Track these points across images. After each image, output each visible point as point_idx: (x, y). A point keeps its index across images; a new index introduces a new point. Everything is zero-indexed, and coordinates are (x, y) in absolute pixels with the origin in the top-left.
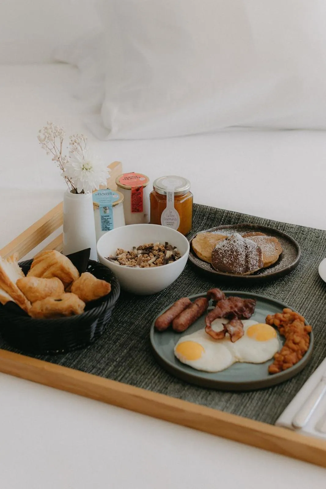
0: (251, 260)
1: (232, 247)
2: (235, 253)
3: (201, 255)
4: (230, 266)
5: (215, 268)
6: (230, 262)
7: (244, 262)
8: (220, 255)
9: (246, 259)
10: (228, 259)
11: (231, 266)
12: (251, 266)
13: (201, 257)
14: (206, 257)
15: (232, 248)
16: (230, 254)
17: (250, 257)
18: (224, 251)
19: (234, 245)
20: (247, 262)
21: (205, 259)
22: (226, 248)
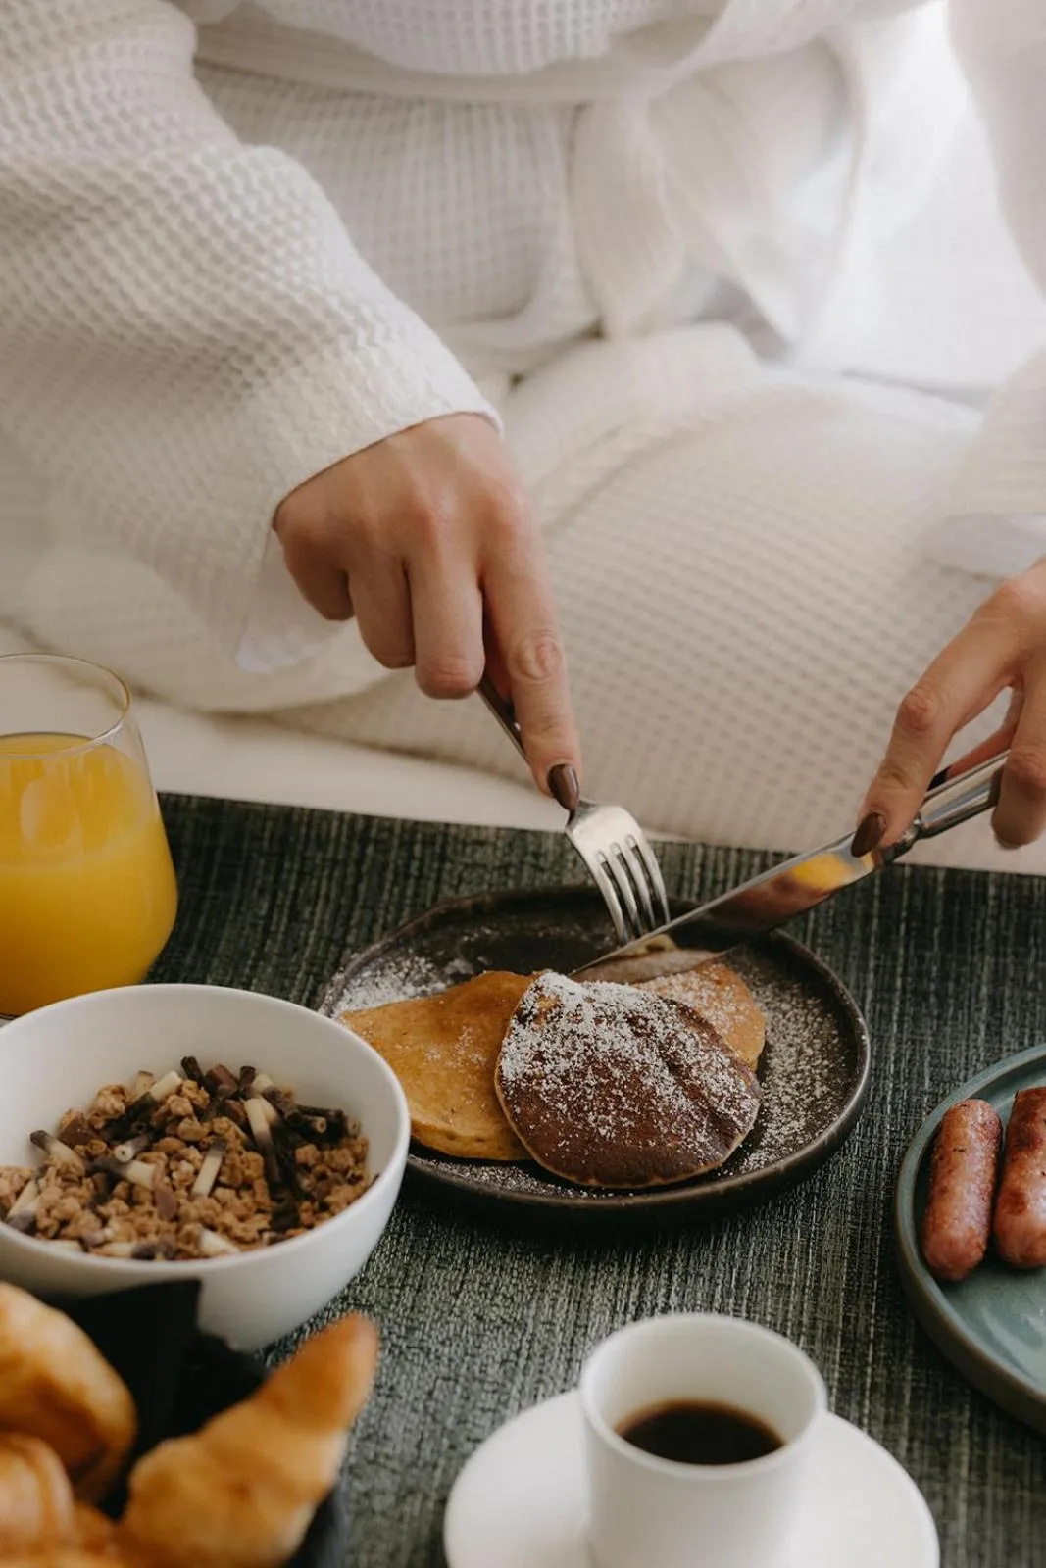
0: (706, 1077)
1: (581, 1047)
2: (617, 1073)
3: (452, 1136)
4: (647, 1144)
5: (573, 1179)
6: (627, 1122)
7: (683, 1100)
8: (559, 1105)
9: (680, 1082)
10: (607, 1113)
11: (652, 1144)
12: (729, 1108)
13: (455, 1147)
14: (480, 1140)
15: (590, 1053)
16: (599, 1086)
17: (690, 1068)
18: (559, 1080)
19: (587, 1037)
20: (695, 1093)
21: (482, 1150)
22: (564, 1064)
